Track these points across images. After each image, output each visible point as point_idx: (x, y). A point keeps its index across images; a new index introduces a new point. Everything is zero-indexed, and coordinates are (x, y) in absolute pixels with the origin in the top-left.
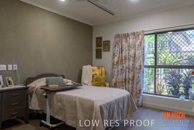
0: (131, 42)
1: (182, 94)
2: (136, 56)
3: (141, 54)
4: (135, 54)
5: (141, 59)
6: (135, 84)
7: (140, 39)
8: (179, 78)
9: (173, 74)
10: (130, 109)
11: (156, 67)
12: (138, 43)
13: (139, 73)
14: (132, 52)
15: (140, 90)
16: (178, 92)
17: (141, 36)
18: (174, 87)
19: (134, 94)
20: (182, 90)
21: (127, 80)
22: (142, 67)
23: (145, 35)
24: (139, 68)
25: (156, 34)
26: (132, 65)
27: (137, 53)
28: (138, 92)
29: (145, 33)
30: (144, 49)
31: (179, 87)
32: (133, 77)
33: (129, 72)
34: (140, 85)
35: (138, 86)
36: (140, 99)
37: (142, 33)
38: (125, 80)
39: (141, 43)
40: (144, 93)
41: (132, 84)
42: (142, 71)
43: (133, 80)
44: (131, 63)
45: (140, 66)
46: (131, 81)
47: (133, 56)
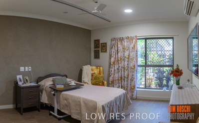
0: (125, 45)
1: (165, 86)
2: (130, 57)
3: (134, 56)
4: (129, 56)
5: (135, 60)
6: (129, 81)
7: (134, 42)
8: (163, 74)
9: (159, 71)
10: (125, 104)
11: (146, 66)
12: (132, 46)
13: (133, 72)
14: (126, 54)
15: (134, 87)
16: (162, 84)
17: (134, 40)
18: (160, 81)
19: (129, 89)
20: (165, 82)
21: (123, 78)
22: (136, 67)
23: (138, 39)
24: (133, 67)
25: (146, 39)
26: (126, 65)
27: (131, 54)
28: (133, 88)
29: (138, 38)
30: (137, 51)
31: (163, 80)
32: (128, 76)
33: (124, 71)
34: (135, 82)
35: (133, 83)
36: (135, 94)
37: (135, 38)
38: (121, 78)
39: (134, 46)
40: (138, 88)
41: (127, 81)
42: (136, 70)
43: (128, 78)
44: (126, 63)
45: (134, 66)
46: (126, 79)
47: (128, 57)
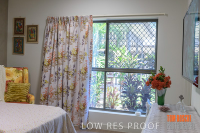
0: (71, 31)
1: (140, 107)
2: (80, 54)
3: (86, 51)
4: (77, 51)
5: (87, 58)
6: (77, 95)
7: (87, 27)
8: (136, 86)
9: (130, 81)
12: (83, 33)
13: (84, 79)
14: (73, 47)
15: (84, 105)
16: (135, 104)
17: (87, 24)
18: (131, 98)
19: (75, 110)
20: (139, 101)
21: (65, 90)
22: (89, 70)
23: (94, 22)
24: (83, 71)
25: (108, 22)
26: (72, 67)
27: (81, 49)
28: (82, 107)
29: (94, 19)
30: (91, 43)
31: (137, 97)
32: (74, 85)
33: (68, 78)
34: (85, 97)
35: (82, 99)
36: (85, 118)
37: (89, 19)
38: (62, 89)
39: (87, 34)
40: (90, 108)
41: (73, 95)
42: (88, 76)
43: (73, 90)
44: (72, 63)
45: (86, 69)
46: (70, 92)
47: (75, 53)
